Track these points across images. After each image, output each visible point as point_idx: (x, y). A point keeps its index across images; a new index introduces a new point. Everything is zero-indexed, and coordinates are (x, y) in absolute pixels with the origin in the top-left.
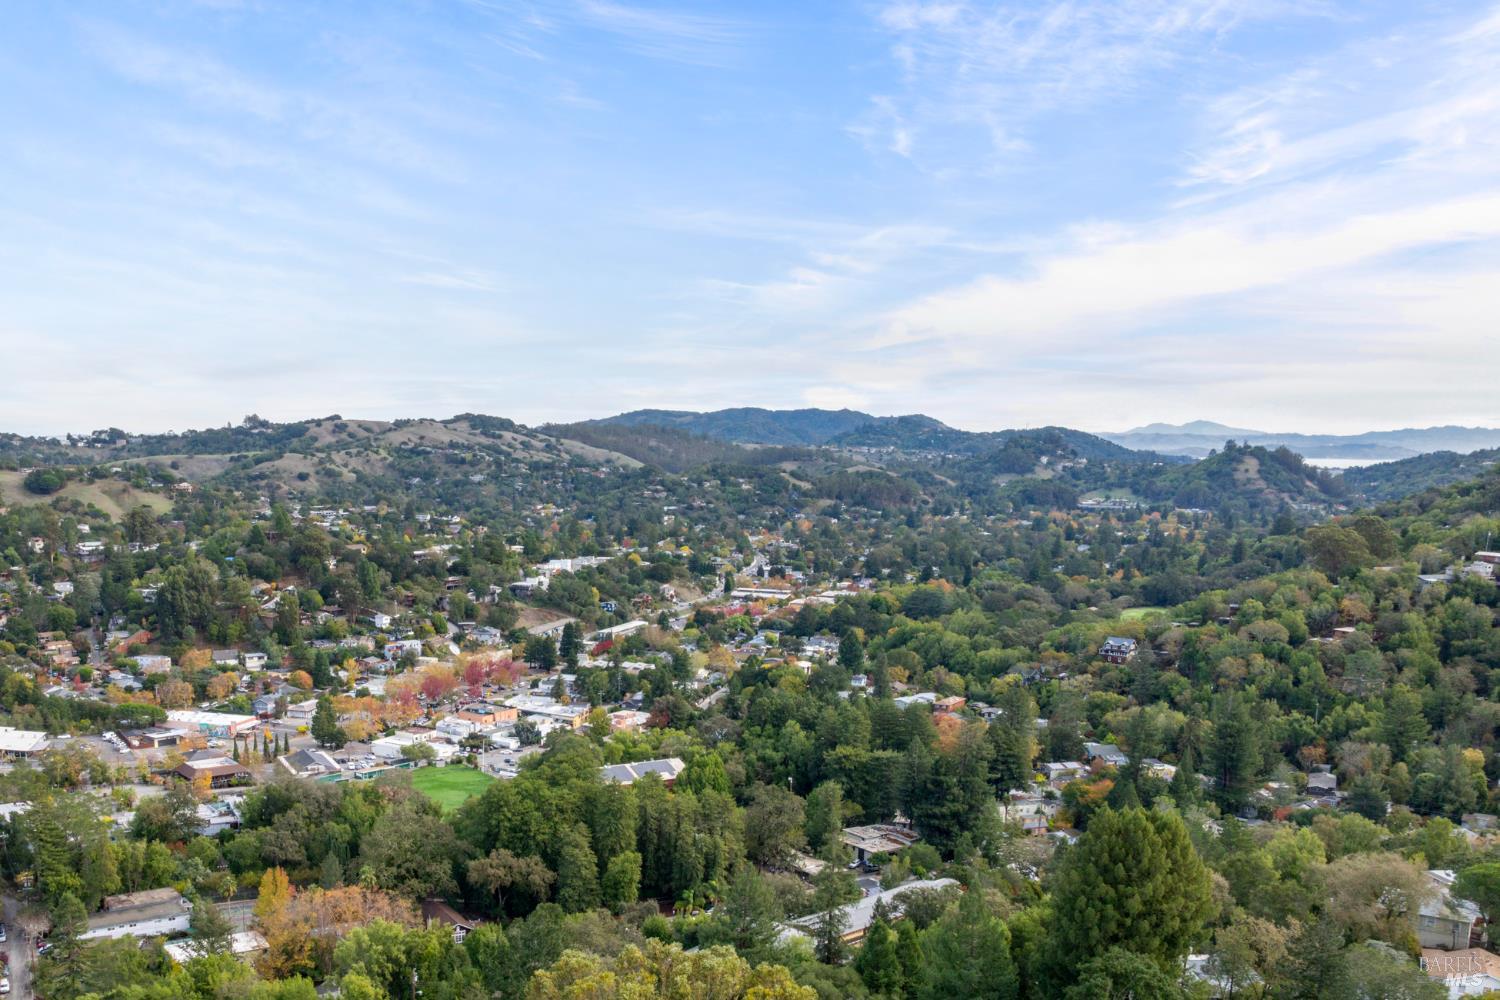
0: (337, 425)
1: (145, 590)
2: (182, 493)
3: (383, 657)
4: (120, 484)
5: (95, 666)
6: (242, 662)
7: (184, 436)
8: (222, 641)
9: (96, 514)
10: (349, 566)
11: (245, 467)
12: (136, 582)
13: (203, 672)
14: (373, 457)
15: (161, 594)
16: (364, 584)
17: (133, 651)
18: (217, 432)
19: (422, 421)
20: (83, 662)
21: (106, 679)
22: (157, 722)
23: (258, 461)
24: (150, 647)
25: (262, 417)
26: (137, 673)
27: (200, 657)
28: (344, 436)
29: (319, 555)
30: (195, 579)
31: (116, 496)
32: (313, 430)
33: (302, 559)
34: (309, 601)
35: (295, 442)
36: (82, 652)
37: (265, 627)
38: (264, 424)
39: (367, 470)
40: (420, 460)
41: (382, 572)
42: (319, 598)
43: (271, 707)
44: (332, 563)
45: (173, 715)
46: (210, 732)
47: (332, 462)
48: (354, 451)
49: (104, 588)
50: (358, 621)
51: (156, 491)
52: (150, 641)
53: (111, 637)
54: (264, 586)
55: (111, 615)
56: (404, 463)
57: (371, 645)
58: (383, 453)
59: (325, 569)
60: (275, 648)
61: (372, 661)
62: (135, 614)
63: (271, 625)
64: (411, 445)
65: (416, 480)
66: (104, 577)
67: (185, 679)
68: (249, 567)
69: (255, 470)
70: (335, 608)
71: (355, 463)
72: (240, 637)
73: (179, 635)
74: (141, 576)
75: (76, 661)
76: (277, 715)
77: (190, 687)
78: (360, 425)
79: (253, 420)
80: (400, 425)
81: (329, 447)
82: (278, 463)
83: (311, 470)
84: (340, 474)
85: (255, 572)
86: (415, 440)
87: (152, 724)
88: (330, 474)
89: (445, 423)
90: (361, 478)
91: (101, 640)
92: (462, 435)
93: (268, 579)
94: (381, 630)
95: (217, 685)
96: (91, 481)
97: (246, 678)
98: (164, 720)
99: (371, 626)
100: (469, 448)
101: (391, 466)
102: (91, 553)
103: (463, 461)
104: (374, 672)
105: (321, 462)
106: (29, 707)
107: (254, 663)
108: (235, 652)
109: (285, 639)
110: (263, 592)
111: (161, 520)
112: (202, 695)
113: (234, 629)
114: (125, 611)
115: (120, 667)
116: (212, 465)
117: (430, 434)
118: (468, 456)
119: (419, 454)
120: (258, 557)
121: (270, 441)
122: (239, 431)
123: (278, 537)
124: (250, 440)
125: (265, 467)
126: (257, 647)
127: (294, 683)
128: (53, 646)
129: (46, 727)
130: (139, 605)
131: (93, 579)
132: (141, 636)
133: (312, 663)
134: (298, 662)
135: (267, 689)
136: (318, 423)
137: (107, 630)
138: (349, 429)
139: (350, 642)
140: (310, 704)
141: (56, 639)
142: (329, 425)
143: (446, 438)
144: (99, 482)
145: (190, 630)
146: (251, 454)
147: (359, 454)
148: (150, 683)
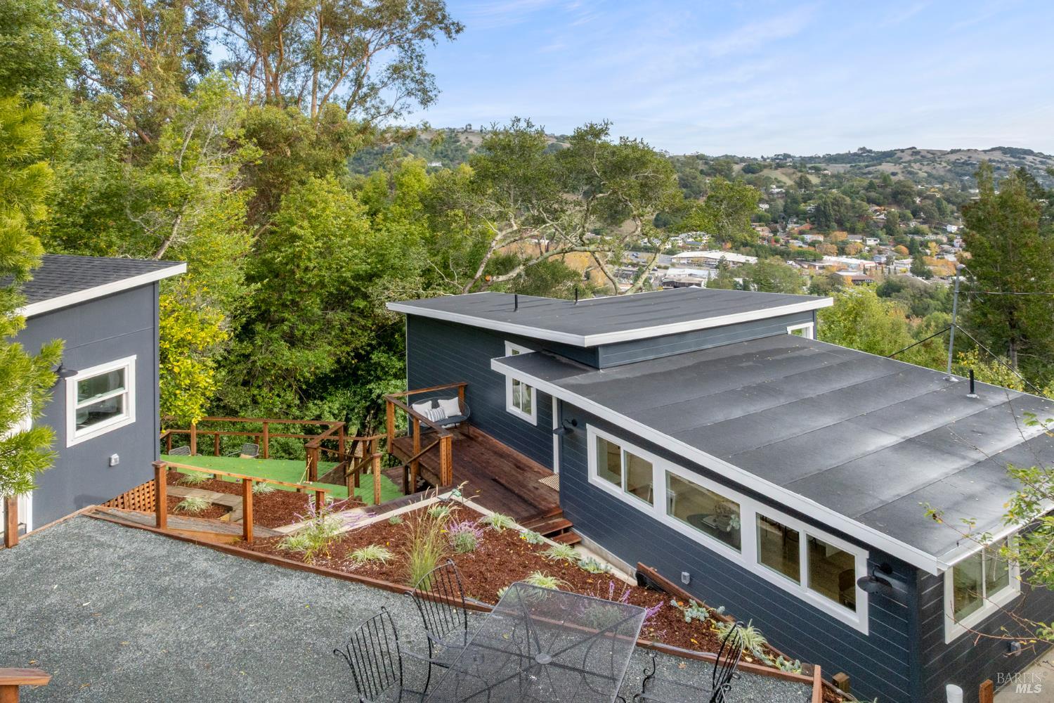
0: (914, 152)
1: (810, 207)
2: (825, 175)
3: (953, 246)
4: (792, 171)
5: (781, 237)
6: (864, 241)
7: (824, 157)
8: (852, 231)
9: (779, 182)
10: (929, 202)
11: (859, 169)
12: (803, 204)
13: (842, 242)
14: (938, 166)
15: (818, 208)
16: (939, 209)
17: (801, 233)
18: (843, 155)
19: (969, 150)
20: (775, 235)
21: (787, 242)
22: (817, 258)
23: (867, 166)
24: (811, 231)
25: (868, 148)
26: (805, 243)
27: (841, 236)
28: (919, 157)
29: (910, 195)
30: (837, 201)
31: (788, 175)
32: (899, 154)
33: (899, 196)
34: (904, 216)
35: (888, 159)
36: (775, 232)
37: (878, 227)
38: (870, 151)
39: (934, 172)
40: (970, 167)
41: (950, 205)
42: (911, 216)
43: (884, 259)
44: (918, 200)
45: (825, 258)
46: (848, 265)
47: (912, 167)
48: (925, 163)
49: (785, 206)
50: (935, 228)
51: (811, 174)
52: (811, 229)
53: (790, 226)
54: (877, 208)
55: (790, 217)
56: (958, 169)
57: (945, 240)
58: (944, 164)
59: (914, 202)
60: (884, 236)
61: (946, 247)
62: (802, 216)
63: (882, 226)
64: (962, 161)
65: (967, 178)
66: (786, 202)
67: (832, 244)
68: (868, 199)
69: (866, 170)
70: (921, 220)
71: (925, 168)
72: (863, 230)
73: (828, 227)
74: (805, 202)
75: (771, 235)
76: (887, 263)
77: (836, 247)
78: (928, 152)
79: (863, 149)
80: (953, 152)
81: (909, 162)
82: (879, 167)
83: (899, 171)
84: (917, 173)
85: (870, 201)
86: (965, 158)
87: (815, 260)
88: (910, 173)
89: (985, 151)
90: (930, 175)
91: (784, 228)
92: (998, 156)
93: (878, 205)
94: (951, 233)
95: (849, 248)
96: (776, 168)
97: (867, 248)
98: (821, 259)
99: (945, 231)
100: (1001, 162)
101: (950, 171)
102: (778, 193)
103: (999, 168)
104: (948, 252)
105: (905, 167)
106: (748, 248)
107: (871, 242)
108: (861, 236)
109: (890, 232)
110: (876, 211)
111: (816, 186)
112: (842, 251)
113: (860, 225)
114: (797, 216)
115: (796, 239)
116: (840, 168)
117: (974, 156)
118: (1003, 166)
119: (968, 165)
120: (873, 194)
121: (873, 159)
122: (855, 154)
123: (886, 186)
124: (861, 158)
125: (871, 169)
126: (873, 235)
127: (897, 251)
128: (759, 229)
129: (757, 256)
130: (805, 213)
131: (780, 203)
132: (806, 226)
133: (908, 243)
134: (898, 242)
135: (880, 252)
136: (902, 151)
137: (787, 223)
138: (922, 154)
139: (931, 237)
140: (909, 260)
141: (760, 226)
142: (910, 152)
143: (987, 158)
144: (780, 170)
145: (834, 225)
146: (862, 164)
147: (928, 164)
148: (813, 244)
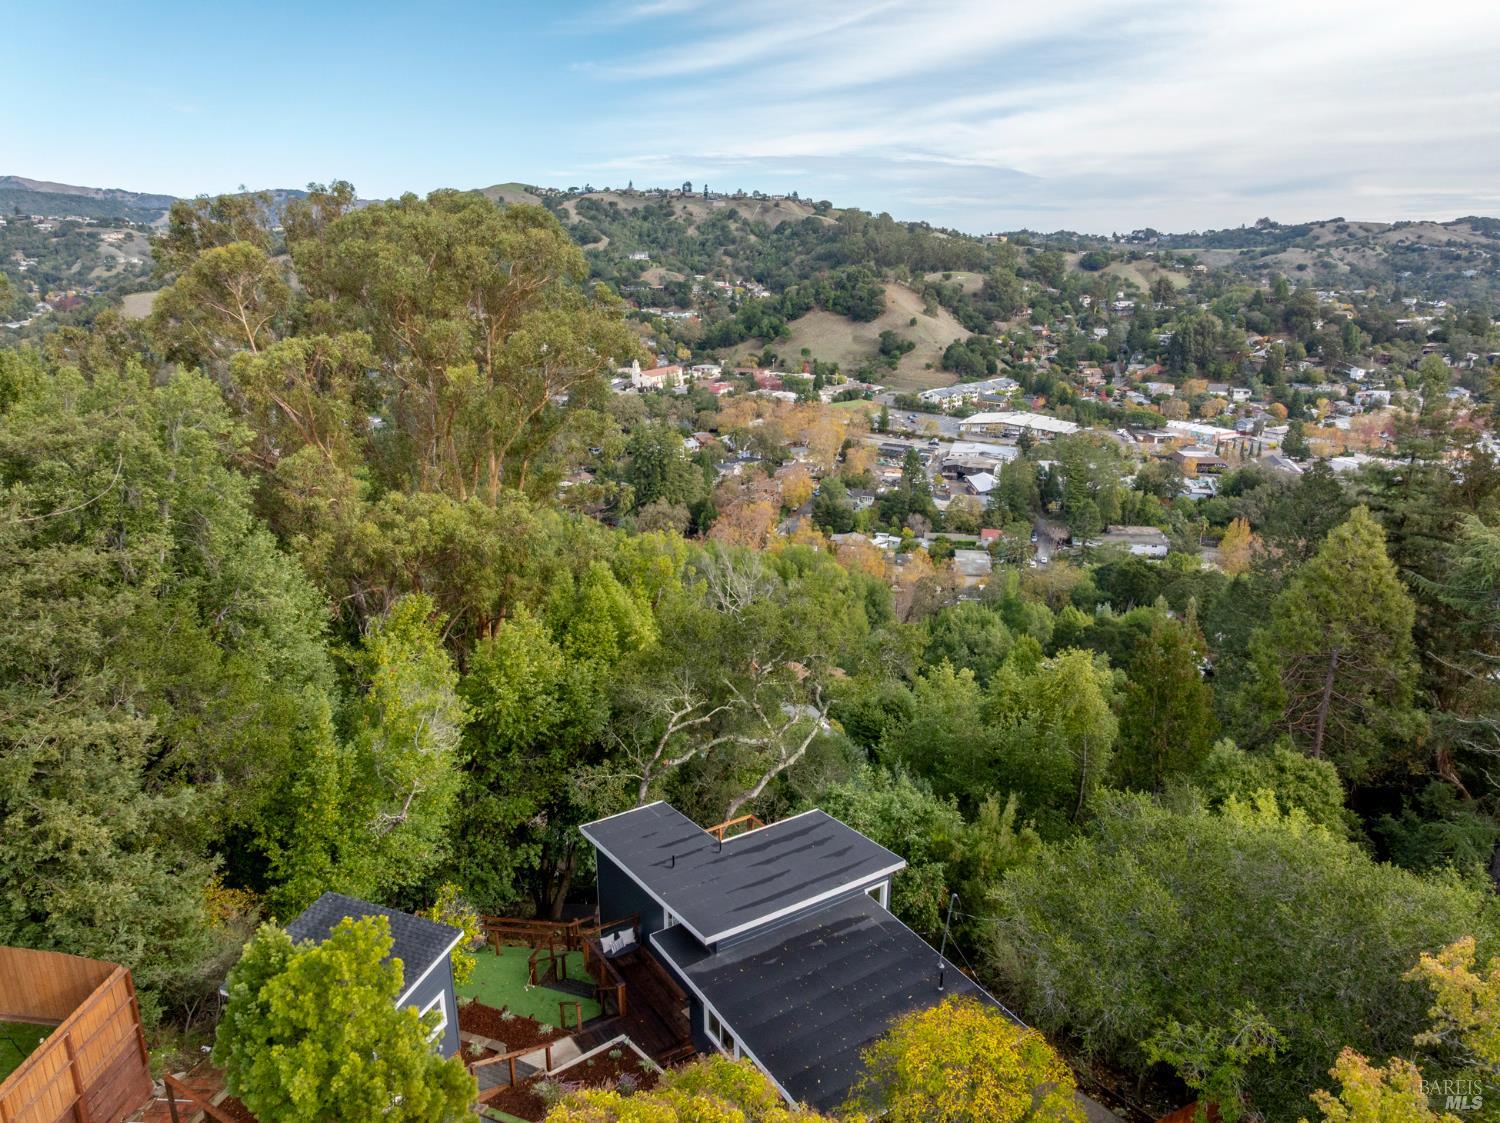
0: (1340, 226)
1: (1162, 336)
2: (1198, 273)
3: (1352, 402)
4: (1151, 265)
5: (1117, 386)
6: (1231, 394)
7: (1204, 235)
8: (1216, 377)
9: (1130, 285)
10: (1334, 328)
11: (1252, 258)
12: (1156, 330)
13: (1199, 396)
14: (1369, 252)
15: (1174, 338)
16: (1346, 341)
17: (1146, 379)
18: (1233, 232)
19: (1422, 223)
20: (1108, 383)
21: (1123, 395)
22: (1158, 425)
23: (1264, 254)
24: (1159, 377)
25: (1272, 220)
26: (1147, 396)
27: (1198, 385)
28: (1344, 236)
29: (1309, 316)
30: (1203, 327)
31: (1145, 273)
32: (1317, 230)
33: (1294, 319)
34: (1294, 352)
35: (1299, 240)
36: (1108, 377)
37: (1254, 370)
38: (1274, 225)
39: (1362, 264)
40: (1415, 256)
41: (1364, 334)
42: (1303, 351)
43: (1250, 427)
44: (1319, 324)
45: (1171, 424)
46: (1198, 437)
47: (1331, 256)
48: (1351, 248)
49: (1130, 333)
50: (1334, 372)
51: (1178, 271)
52: (1160, 373)
53: (1131, 368)
54: (1258, 338)
55: (1133, 352)
56: (1398, 260)
57: (1343, 392)
58: (1379, 250)
59: (1313, 328)
60: (1259, 386)
61: (1342, 404)
62: (1151, 351)
63: (1259, 368)
64: (1408, 243)
65: (1407, 274)
66: (1132, 325)
67: (1183, 400)
68: (1248, 323)
69: (1260, 261)
70: (1317, 359)
71: (1350, 257)
72: (1232, 376)
73: (1183, 369)
74: (1159, 326)
75: (1103, 382)
76: (1254, 433)
77: (1187, 405)
78: (1363, 227)
79: (1264, 222)
80: (1398, 226)
81: (1329, 245)
82: (1281, 256)
83: (1310, 263)
84: (1335, 266)
85: (1252, 327)
86: (1413, 238)
87: (1155, 428)
88: (1326, 265)
89: (1445, 225)
90: (1354, 269)
91: (1123, 370)
92: (1463, 234)
93: (1261, 333)
94: (1355, 381)
95: (1208, 408)
96: (1129, 262)
97: (1232, 406)
98: (1164, 426)
99: (1346, 377)
100: (1466, 246)
101: (1385, 261)
102: (1123, 309)
103: (1458, 257)
104: (1342, 413)
105: (1320, 256)
106: (1068, 406)
107: (1240, 395)
108: (1226, 386)
109: (1269, 380)
110: (1256, 343)
111: (1181, 292)
112: (1195, 413)
113: (1228, 368)
114: (1145, 350)
115: (1136, 389)
116: (1222, 258)
117: (1428, 233)
118: (1465, 253)
119: (1414, 251)
120: (1257, 315)
121: (1276, 239)
122: (1251, 231)
123: (1278, 301)
124: (1259, 238)
125: (1269, 259)
126: (1244, 384)
127: (1272, 413)
128: (1088, 372)
129: (1078, 420)
130: (1156, 345)
131: (1124, 327)
132: (1154, 368)
133: (1289, 399)
134: (1278, 397)
135: (1248, 414)
136: (1322, 225)
137: (1128, 363)
138: (1350, 230)
139: (1325, 387)
140: (1285, 428)
141: (1091, 366)
142: (1332, 227)
143: (1444, 238)
144: (1134, 263)
145: (1193, 366)
146: (1259, 249)
147: (1356, 250)
148: (1156, 400)
